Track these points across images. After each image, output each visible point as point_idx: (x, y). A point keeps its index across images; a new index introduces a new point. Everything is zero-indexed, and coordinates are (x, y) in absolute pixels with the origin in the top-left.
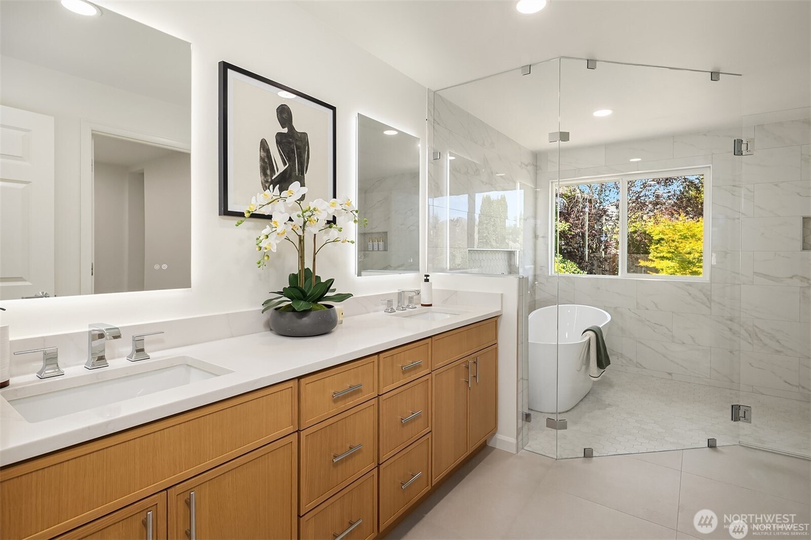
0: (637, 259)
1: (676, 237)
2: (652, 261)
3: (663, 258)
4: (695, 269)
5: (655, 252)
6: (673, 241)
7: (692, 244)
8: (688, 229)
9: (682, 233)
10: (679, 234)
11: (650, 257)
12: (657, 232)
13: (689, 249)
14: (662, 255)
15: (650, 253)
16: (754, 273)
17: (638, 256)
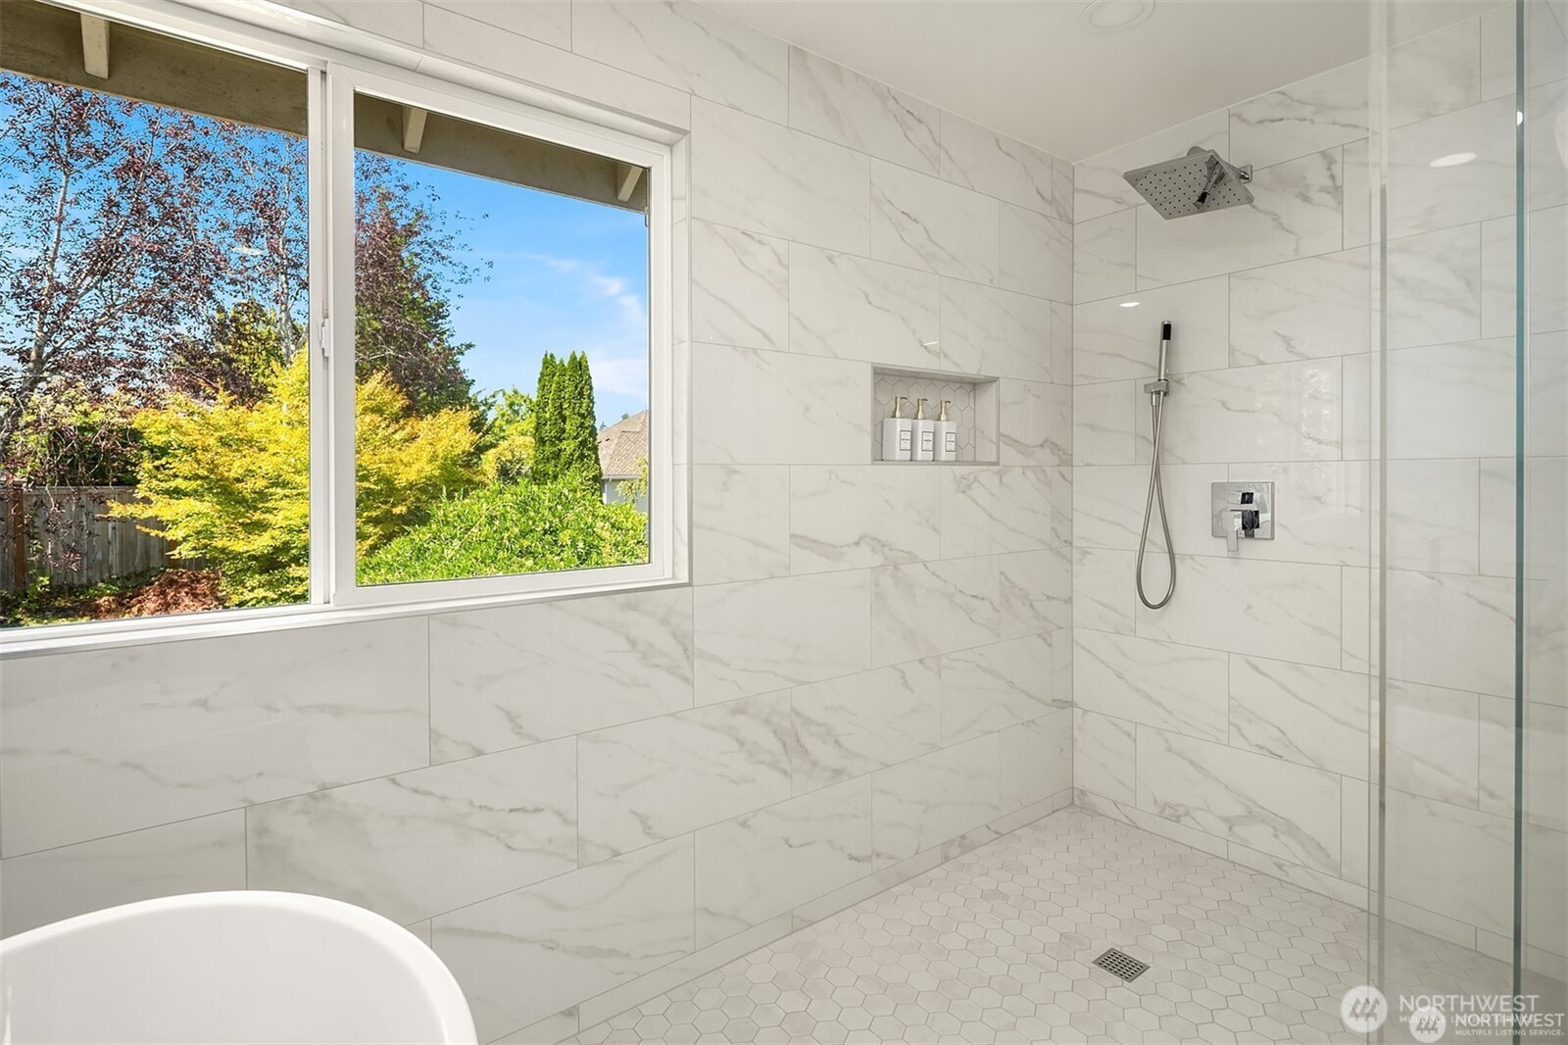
0: (100, 501)
1: (212, 441)
2: (146, 500)
3: (176, 493)
4: (257, 516)
5: (153, 480)
6: (205, 450)
7: (248, 460)
8: (237, 424)
9: (224, 434)
10: (217, 434)
11: (141, 492)
12: (162, 427)
13: (240, 471)
14: (173, 484)
15: (139, 482)
16: (793, 536)
17: (104, 490)
